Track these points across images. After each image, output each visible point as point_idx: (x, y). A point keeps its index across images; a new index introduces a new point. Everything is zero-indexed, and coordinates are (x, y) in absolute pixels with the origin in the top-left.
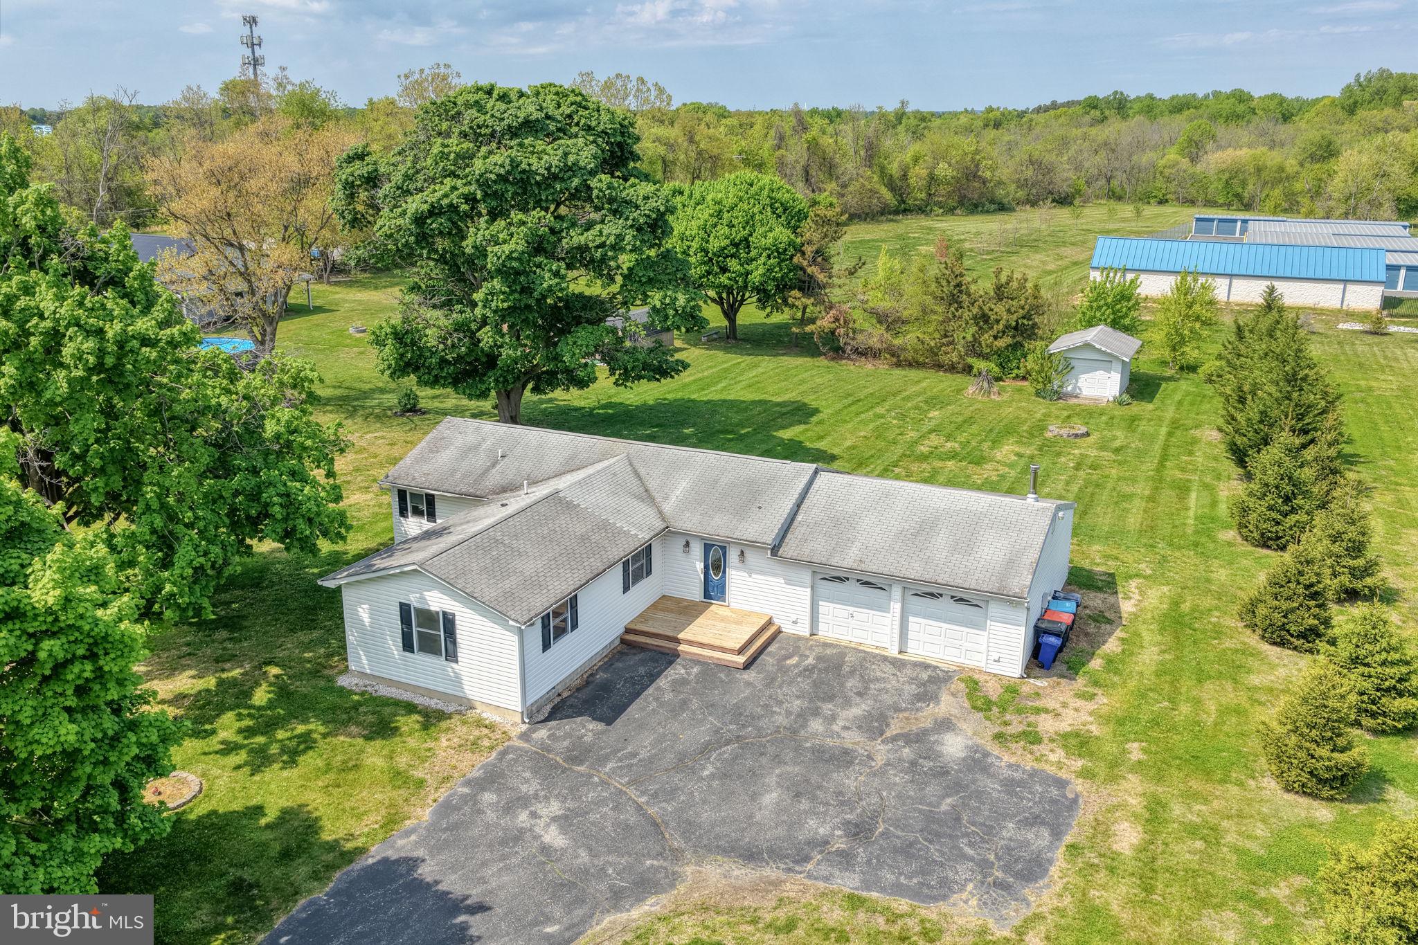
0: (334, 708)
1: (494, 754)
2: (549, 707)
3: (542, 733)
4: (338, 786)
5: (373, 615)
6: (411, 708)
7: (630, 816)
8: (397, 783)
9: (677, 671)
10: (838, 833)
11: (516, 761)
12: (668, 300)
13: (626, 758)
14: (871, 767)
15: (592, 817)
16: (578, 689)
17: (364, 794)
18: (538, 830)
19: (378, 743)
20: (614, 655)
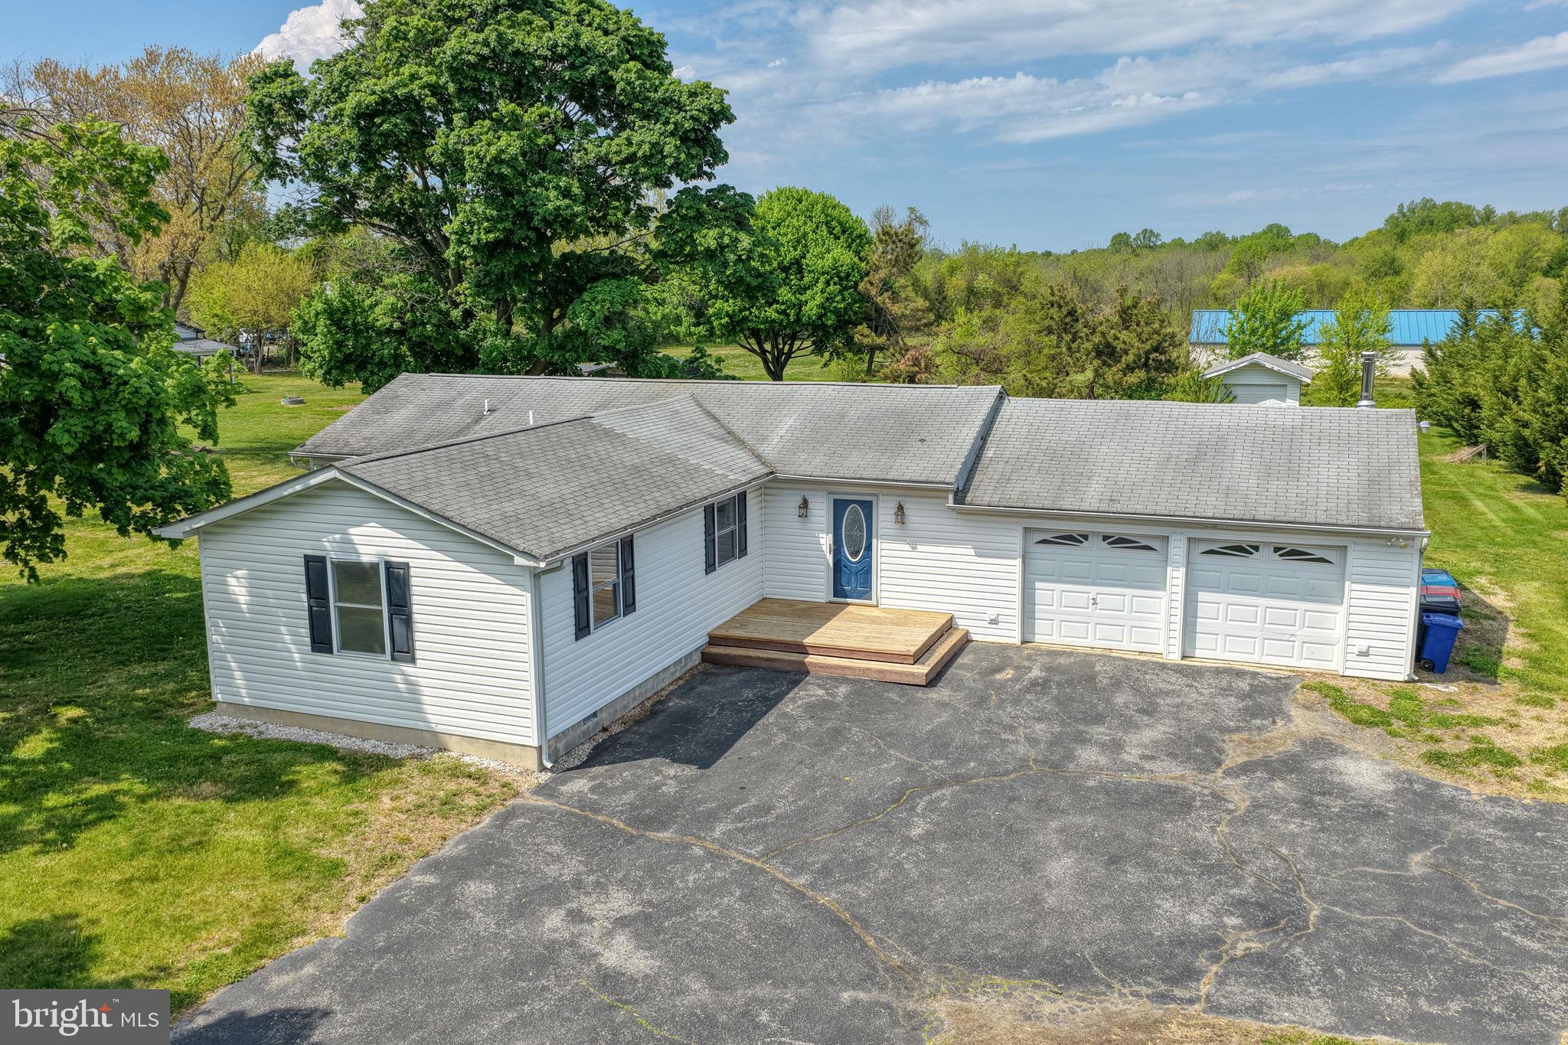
0: (172, 760)
1: (487, 819)
2: (588, 748)
3: (580, 784)
4: (154, 879)
5: (254, 591)
6: (322, 753)
7: (782, 910)
8: (281, 870)
9: (809, 692)
10: (1232, 921)
11: (531, 828)
12: (726, 240)
13: (750, 815)
14: (1230, 812)
15: (701, 914)
16: (638, 722)
17: (210, 890)
18: (588, 944)
19: (252, 807)
20: (693, 676)
